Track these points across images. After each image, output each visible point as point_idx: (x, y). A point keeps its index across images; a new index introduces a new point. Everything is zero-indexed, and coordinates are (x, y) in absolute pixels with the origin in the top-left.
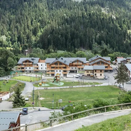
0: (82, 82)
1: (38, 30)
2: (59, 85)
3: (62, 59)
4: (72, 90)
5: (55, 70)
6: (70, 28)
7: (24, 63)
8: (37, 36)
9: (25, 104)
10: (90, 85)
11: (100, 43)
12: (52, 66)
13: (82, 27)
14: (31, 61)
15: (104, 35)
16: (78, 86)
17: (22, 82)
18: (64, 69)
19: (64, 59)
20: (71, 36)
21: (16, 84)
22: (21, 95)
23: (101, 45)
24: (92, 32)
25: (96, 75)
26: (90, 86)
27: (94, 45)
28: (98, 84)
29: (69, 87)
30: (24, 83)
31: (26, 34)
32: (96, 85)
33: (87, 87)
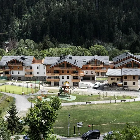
0: (105, 95)
1: (25, 10)
2: (69, 100)
3: (70, 58)
4: (91, 107)
5: (61, 76)
6: (77, 7)
7: (9, 65)
8: (23, 20)
9: (23, 129)
10: (118, 99)
11: (126, 32)
12: (56, 69)
13: (97, 4)
14: (21, 60)
15: (132, 18)
16: (99, 102)
17: (9, 95)
18: (74, 75)
19: (74, 58)
20: (79, 19)
21: (2, 98)
22: (17, 115)
23: (128, 34)
24: (114, 12)
25: (126, 83)
26: (118, 101)
27: (117, 34)
28: (130, 98)
29: (85, 103)
30: (12, 96)
31: (5, 16)
32: (127, 101)
33: (114, 103)
